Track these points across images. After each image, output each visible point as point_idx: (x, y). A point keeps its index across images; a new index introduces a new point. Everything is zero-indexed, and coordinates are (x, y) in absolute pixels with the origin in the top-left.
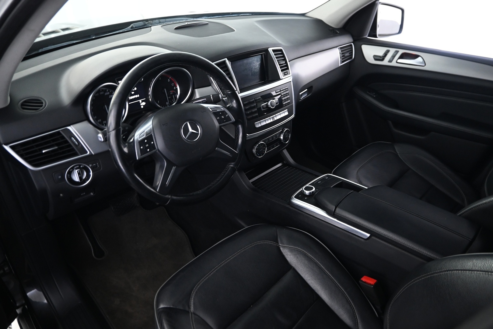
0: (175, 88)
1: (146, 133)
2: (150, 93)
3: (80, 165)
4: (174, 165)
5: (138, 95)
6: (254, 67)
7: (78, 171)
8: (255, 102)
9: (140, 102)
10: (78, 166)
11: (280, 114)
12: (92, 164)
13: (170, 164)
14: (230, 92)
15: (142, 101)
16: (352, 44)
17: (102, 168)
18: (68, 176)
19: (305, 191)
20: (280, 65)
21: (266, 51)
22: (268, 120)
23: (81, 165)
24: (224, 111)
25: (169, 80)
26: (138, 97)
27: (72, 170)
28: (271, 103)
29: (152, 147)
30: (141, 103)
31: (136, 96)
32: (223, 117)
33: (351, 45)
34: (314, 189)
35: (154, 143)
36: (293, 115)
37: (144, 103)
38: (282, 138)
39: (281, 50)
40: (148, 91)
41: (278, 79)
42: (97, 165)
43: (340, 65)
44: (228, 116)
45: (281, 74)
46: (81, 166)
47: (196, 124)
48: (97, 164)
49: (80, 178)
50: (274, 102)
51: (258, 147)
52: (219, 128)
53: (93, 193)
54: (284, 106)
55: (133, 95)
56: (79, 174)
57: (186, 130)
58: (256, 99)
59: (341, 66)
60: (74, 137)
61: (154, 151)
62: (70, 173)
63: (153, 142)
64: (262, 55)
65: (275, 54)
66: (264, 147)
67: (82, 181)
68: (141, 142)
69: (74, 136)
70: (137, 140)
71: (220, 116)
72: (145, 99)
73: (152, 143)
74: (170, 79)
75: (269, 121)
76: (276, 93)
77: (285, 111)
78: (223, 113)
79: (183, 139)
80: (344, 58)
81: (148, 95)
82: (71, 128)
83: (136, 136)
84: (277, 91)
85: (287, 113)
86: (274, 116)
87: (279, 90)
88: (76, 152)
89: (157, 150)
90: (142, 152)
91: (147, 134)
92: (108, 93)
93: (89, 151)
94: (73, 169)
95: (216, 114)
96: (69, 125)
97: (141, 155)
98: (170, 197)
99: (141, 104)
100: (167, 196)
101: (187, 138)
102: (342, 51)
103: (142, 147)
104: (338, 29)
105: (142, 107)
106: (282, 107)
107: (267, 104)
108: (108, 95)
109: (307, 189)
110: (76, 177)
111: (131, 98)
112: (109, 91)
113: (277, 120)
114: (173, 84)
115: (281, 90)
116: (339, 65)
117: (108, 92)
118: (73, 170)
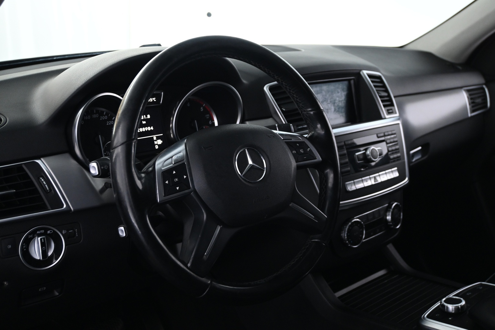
0: (210, 122)
1: (175, 160)
2: (173, 125)
3: (46, 230)
4: (219, 222)
5: (152, 127)
6: (337, 99)
7: (41, 239)
8: (344, 147)
9: (155, 138)
10: (43, 231)
11: (386, 173)
12: (68, 230)
13: (214, 219)
14: (312, 113)
15: (158, 138)
16: (484, 86)
17: (82, 240)
18: (24, 247)
19: (446, 304)
20: (381, 97)
21: (358, 75)
22: (367, 181)
23: (49, 229)
24: (304, 142)
25: (202, 108)
26: (151, 130)
27: (31, 236)
28: (372, 152)
29: (185, 184)
30: (155, 140)
31: (149, 129)
32: (302, 151)
33: (484, 89)
34: (463, 303)
35: (187, 177)
36: (407, 179)
37: (160, 142)
38: (389, 218)
39: (379, 77)
40: (169, 122)
41: (379, 117)
42: (75, 232)
43: (470, 115)
44: (310, 150)
45: (383, 111)
46: (49, 232)
47: (260, 155)
48: (76, 230)
49: (44, 253)
50: (378, 151)
51: (350, 228)
52: (296, 168)
53: (58, 292)
54: (392, 162)
55: (144, 126)
56: (43, 244)
57: (243, 162)
58: (347, 143)
59: (472, 117)
60: (43, 178)
61: (186, 191)
62: (28, 242)
63: (187, 175)
64: (349, 80)
65: (372, 82)
66: (361, 230)
67: (47, 260)
68: (167, 174)
69: (44, 175)
70: (160, 169)
71: (297, 149)
72: (162, 135)
73: (185, 177)
74: (204, 108)
75: (369, 182)
76: (378, 137)
77: (394, 171)
78: (302, 145)
79: (238, 175)
80: (474, 105)
81: (169, 129)
82: (42, 163)
83: (158, 164)
84: (379, 135)
85: (396, 174)
86: (377, 176)
87: (382, 135)
88: (45, 204)
89: (191, 192)
90: (168, 190)
91: (176, 162)
92: (106, 118)
93: (66, 204)
94: (34, 234)
95: (292, 145)
96: (39, 158)
97: (165, 196)
98: (209, 282)
99: (155, 142)
100: (204, 279)
101: (243, 176)
102: (470, 95)
103: (167, 182)
104: (460, 64)
105: (157, 147)
106: (388, 163)
107: (364, 154)
108: (105, 121)
109: (450, 301)
110: (36, 252)
111: (141, 130)
112: (107, 114)
113: (382, 182)
114: (208, 115)
115: (386, 134)
116: (468, 115)
117: (105, 116)
118: (34, 237)
